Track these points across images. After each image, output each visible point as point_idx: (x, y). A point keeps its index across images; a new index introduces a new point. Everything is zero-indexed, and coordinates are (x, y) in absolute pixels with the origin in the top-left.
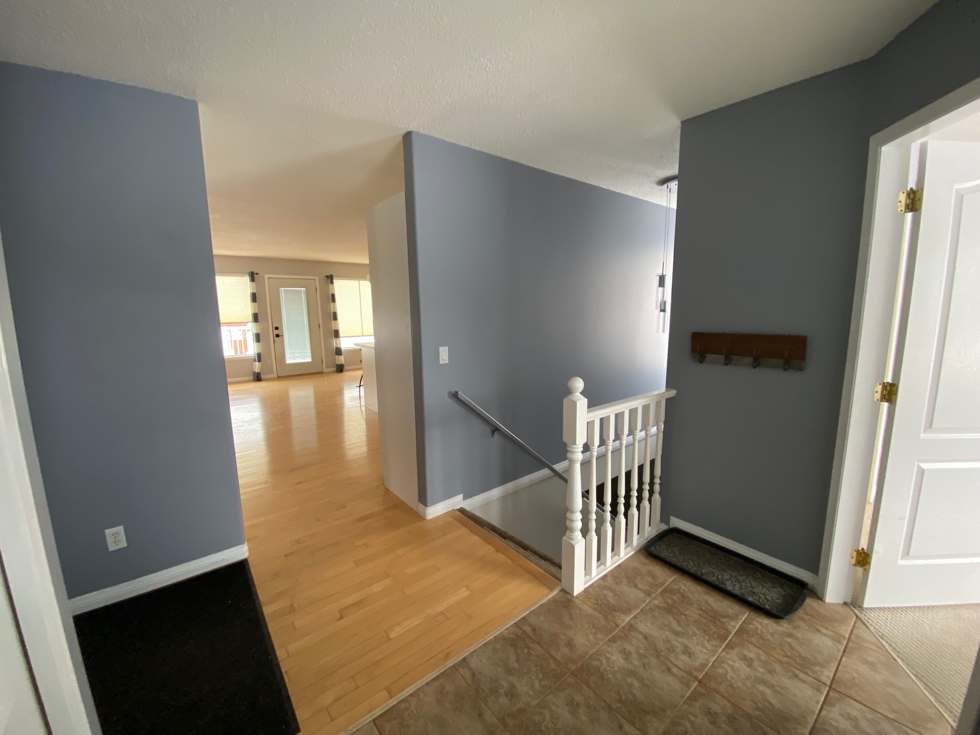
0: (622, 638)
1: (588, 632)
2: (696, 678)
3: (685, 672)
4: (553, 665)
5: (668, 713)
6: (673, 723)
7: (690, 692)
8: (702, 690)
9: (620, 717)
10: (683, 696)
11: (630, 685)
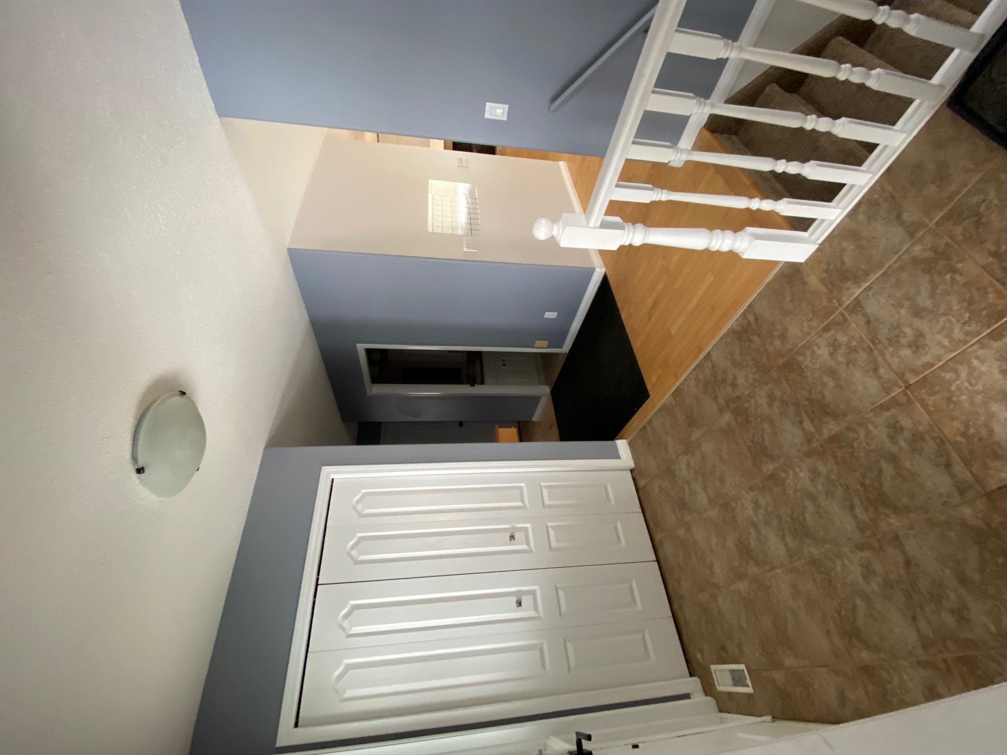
0: (839, 324)
1: (804, 318)
2: (905, 381)
3: (896, 373)
4: (765, 360)
5: (849, 418)
6: (848, 429)
7: (887, 398)
8: (904, 400)
9: (803, 414)
10: (873, 403)
11: (824, 385)
